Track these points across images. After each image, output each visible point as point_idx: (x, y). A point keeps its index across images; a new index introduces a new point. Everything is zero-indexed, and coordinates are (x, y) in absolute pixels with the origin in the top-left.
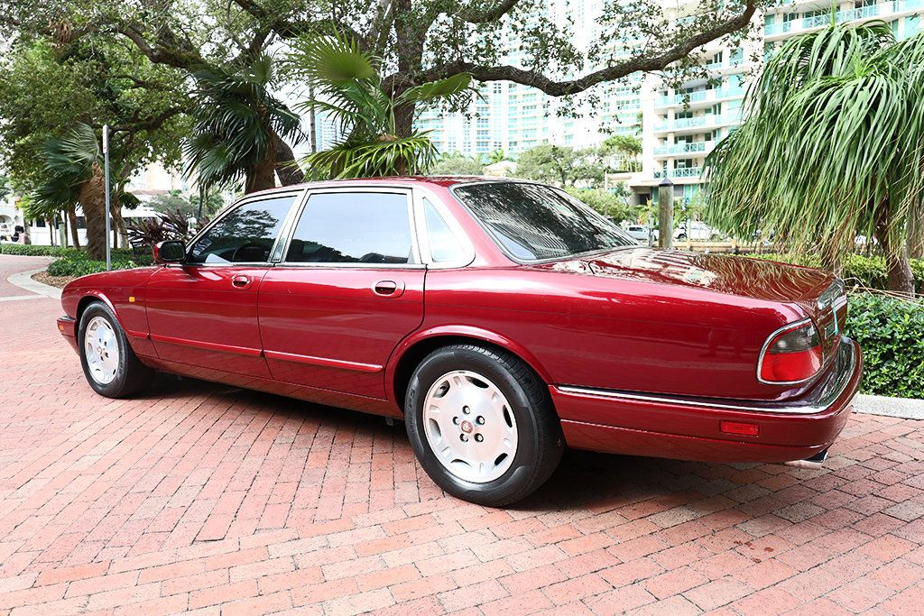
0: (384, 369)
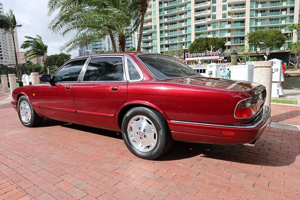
0: (114, 116)
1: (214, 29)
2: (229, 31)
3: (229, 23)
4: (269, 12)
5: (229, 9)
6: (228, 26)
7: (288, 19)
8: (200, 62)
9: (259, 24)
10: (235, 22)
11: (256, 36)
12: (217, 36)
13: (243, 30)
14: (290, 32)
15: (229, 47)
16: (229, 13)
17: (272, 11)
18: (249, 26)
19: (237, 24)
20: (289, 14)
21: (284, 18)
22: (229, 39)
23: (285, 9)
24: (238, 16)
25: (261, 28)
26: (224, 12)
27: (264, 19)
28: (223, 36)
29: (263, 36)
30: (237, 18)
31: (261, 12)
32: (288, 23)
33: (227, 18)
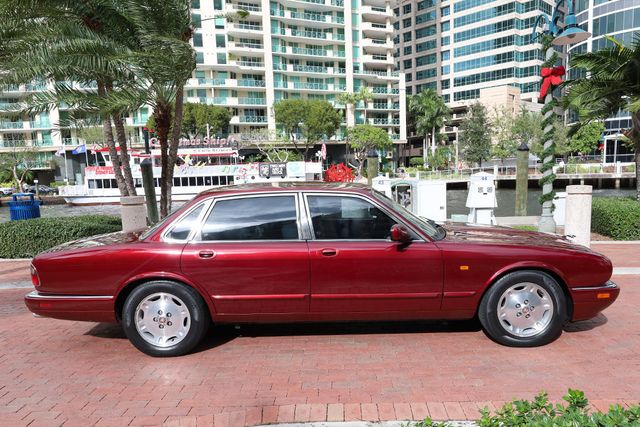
1: (202, 86)
2: (235, 93)
3: (233, 76)
4: (304, 65)
5: (230, 47)
6: (231, 83)
7: (337, 83)
8: (188, 160)
9: (291, 86)
10: (244, 76)
11: (291, 110)
12: (210, 101)
13: (262, 94)
14: (343, 107)
15: (237, 129)
16: (230, 54)
17: (310, 63)
18: (273, 88)
19: (249, 80)
20: (337, 74)
21: (331, 80)
22: (236, 111)
23: (331, 64)
24: (250, 65)
25: (294, 94)
26: (221, 50)
27: (298, 78)
28: (223, 104)
29: (304, 111)
30: (249, 68)
31: (291, 62)
32: (337, 90)
33: (227, 64)
